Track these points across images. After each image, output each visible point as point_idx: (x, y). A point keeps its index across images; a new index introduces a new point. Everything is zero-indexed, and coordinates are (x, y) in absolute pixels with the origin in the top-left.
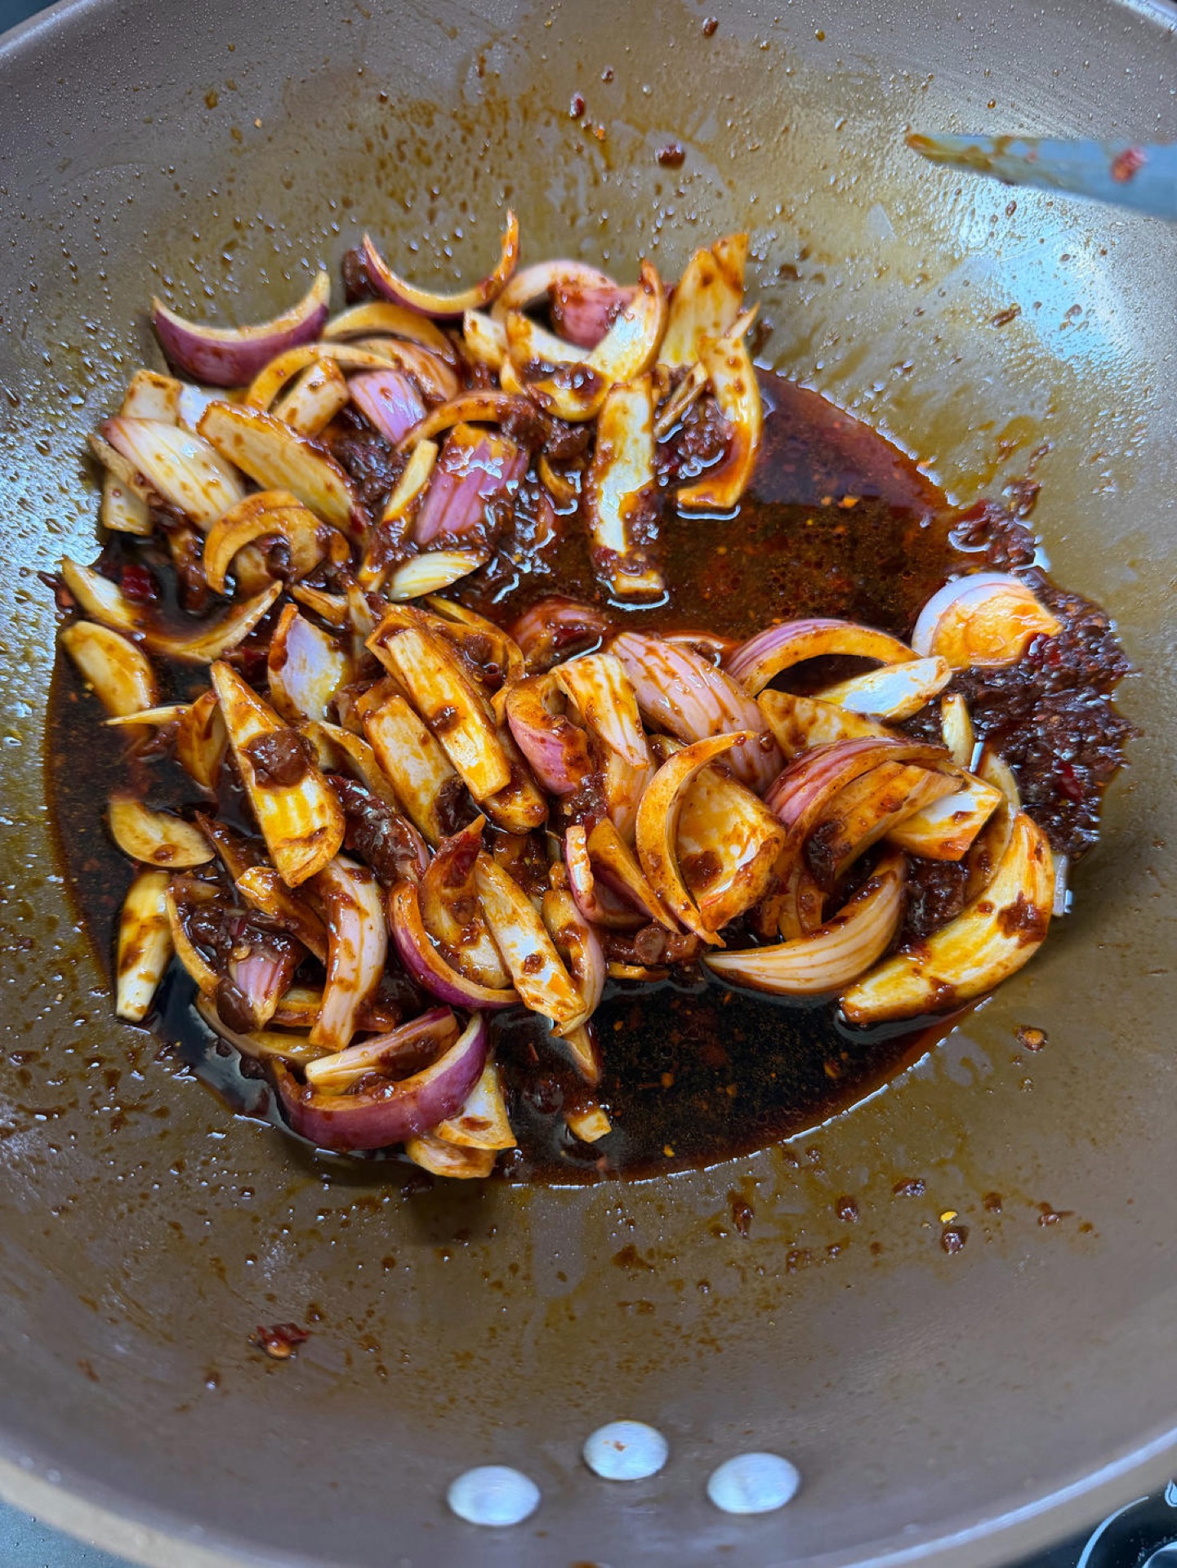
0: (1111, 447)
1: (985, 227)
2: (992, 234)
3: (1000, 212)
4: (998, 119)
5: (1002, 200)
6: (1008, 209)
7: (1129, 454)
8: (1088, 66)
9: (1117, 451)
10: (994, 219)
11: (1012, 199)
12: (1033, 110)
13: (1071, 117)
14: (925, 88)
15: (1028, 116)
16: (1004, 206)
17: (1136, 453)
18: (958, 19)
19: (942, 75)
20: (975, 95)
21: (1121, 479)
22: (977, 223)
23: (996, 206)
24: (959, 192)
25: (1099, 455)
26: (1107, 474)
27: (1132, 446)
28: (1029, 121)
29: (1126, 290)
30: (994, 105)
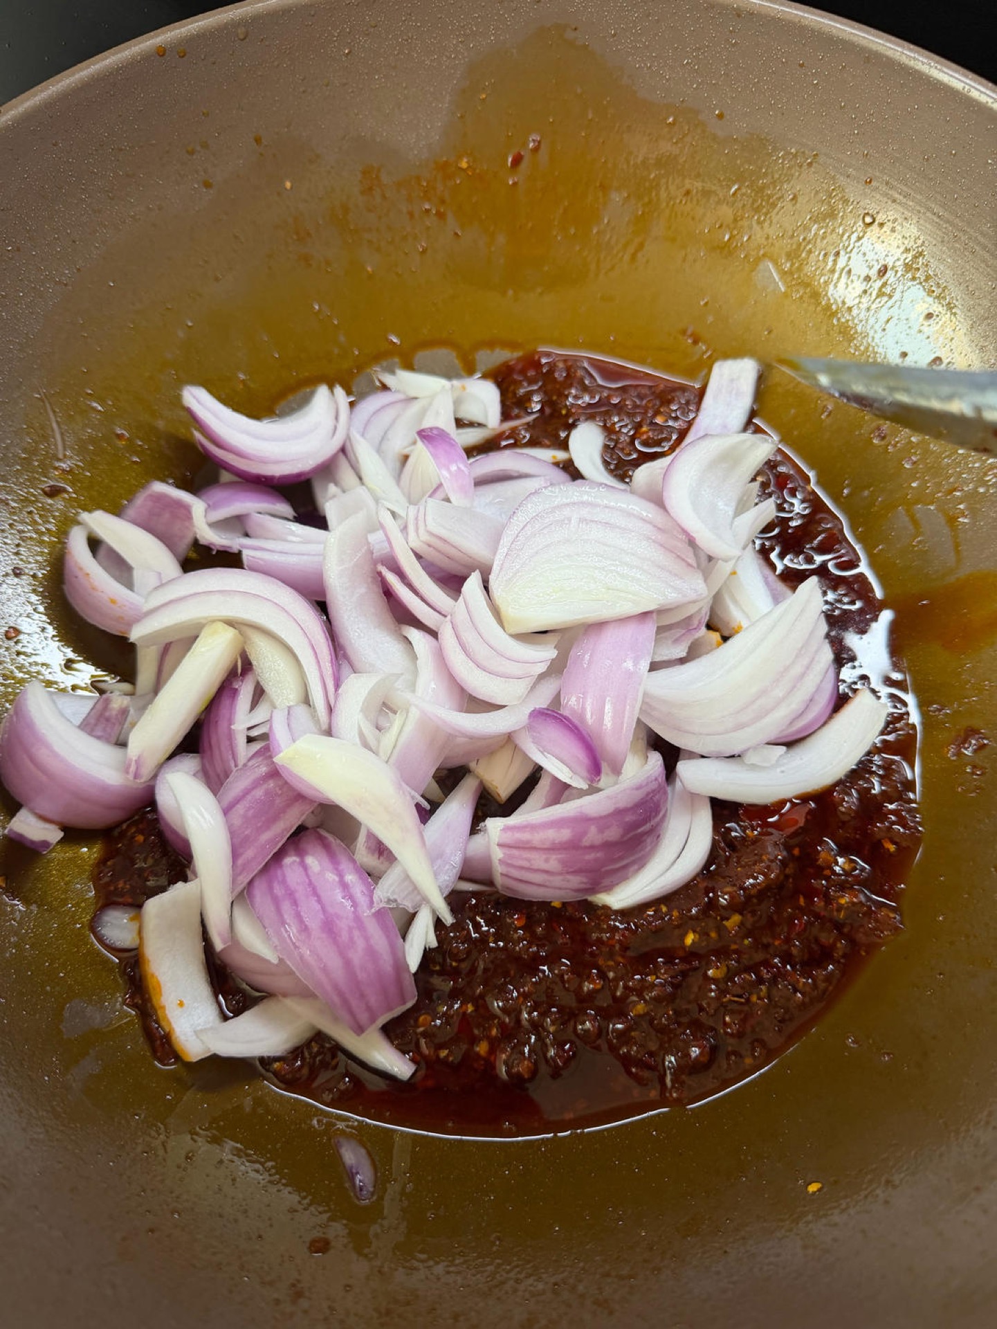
0: (966, 482)
1: (859, 286)
2: (865, 292)
3: (873, 273)
4: (873, 193)
5: (876, 264)
6: (880, 271)
7: (981, 490)
8: (955, 155)
9: (971, 486)
10: (868, 278)
11: (883, 263)
12: (905, 189)
13: (939, 197)
14: (810, 164)
15: (900, 194)
16: (876, 268)
17: (988, 490)
18: (841, 107)
19: (825, 155)
20: (854, 173)
21: (973, 512)
22: (852, 281)
23: (870, 268)
24: (837, 254)
25: (955, 490)
26: (961, 506)
27: (985, 484)
28: (901, 197)
29: (982, 347)
30: (870, 182)
